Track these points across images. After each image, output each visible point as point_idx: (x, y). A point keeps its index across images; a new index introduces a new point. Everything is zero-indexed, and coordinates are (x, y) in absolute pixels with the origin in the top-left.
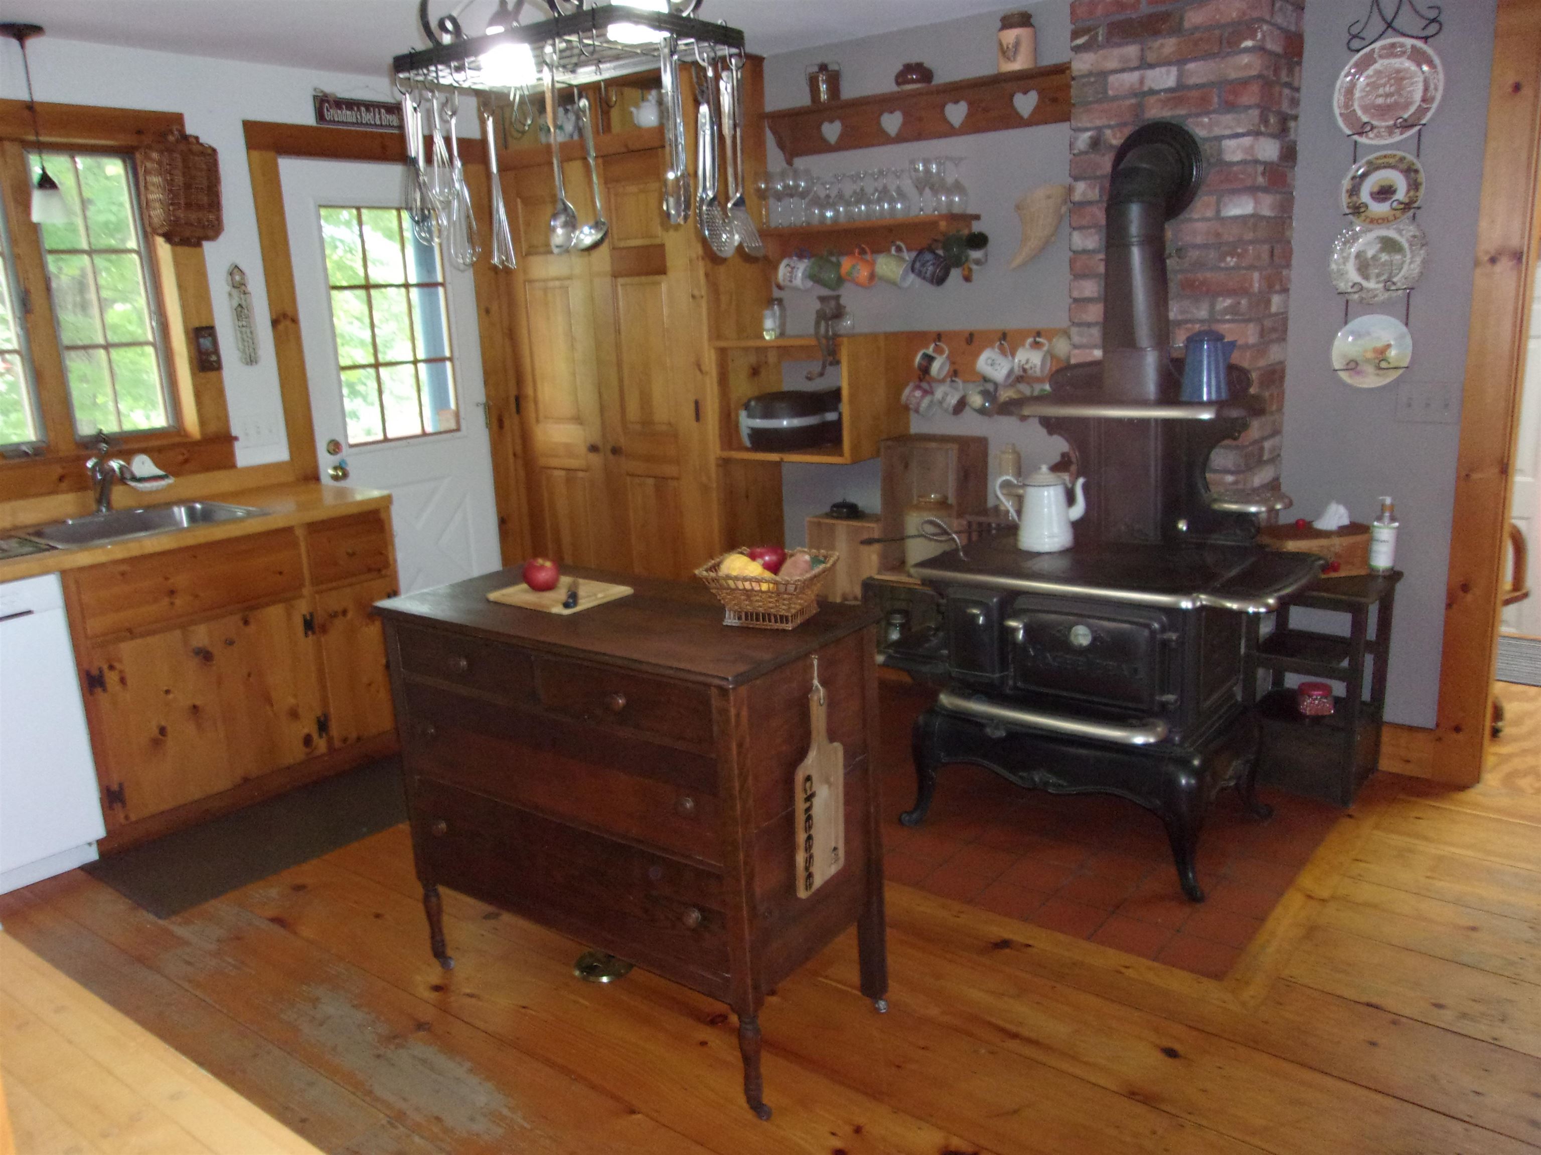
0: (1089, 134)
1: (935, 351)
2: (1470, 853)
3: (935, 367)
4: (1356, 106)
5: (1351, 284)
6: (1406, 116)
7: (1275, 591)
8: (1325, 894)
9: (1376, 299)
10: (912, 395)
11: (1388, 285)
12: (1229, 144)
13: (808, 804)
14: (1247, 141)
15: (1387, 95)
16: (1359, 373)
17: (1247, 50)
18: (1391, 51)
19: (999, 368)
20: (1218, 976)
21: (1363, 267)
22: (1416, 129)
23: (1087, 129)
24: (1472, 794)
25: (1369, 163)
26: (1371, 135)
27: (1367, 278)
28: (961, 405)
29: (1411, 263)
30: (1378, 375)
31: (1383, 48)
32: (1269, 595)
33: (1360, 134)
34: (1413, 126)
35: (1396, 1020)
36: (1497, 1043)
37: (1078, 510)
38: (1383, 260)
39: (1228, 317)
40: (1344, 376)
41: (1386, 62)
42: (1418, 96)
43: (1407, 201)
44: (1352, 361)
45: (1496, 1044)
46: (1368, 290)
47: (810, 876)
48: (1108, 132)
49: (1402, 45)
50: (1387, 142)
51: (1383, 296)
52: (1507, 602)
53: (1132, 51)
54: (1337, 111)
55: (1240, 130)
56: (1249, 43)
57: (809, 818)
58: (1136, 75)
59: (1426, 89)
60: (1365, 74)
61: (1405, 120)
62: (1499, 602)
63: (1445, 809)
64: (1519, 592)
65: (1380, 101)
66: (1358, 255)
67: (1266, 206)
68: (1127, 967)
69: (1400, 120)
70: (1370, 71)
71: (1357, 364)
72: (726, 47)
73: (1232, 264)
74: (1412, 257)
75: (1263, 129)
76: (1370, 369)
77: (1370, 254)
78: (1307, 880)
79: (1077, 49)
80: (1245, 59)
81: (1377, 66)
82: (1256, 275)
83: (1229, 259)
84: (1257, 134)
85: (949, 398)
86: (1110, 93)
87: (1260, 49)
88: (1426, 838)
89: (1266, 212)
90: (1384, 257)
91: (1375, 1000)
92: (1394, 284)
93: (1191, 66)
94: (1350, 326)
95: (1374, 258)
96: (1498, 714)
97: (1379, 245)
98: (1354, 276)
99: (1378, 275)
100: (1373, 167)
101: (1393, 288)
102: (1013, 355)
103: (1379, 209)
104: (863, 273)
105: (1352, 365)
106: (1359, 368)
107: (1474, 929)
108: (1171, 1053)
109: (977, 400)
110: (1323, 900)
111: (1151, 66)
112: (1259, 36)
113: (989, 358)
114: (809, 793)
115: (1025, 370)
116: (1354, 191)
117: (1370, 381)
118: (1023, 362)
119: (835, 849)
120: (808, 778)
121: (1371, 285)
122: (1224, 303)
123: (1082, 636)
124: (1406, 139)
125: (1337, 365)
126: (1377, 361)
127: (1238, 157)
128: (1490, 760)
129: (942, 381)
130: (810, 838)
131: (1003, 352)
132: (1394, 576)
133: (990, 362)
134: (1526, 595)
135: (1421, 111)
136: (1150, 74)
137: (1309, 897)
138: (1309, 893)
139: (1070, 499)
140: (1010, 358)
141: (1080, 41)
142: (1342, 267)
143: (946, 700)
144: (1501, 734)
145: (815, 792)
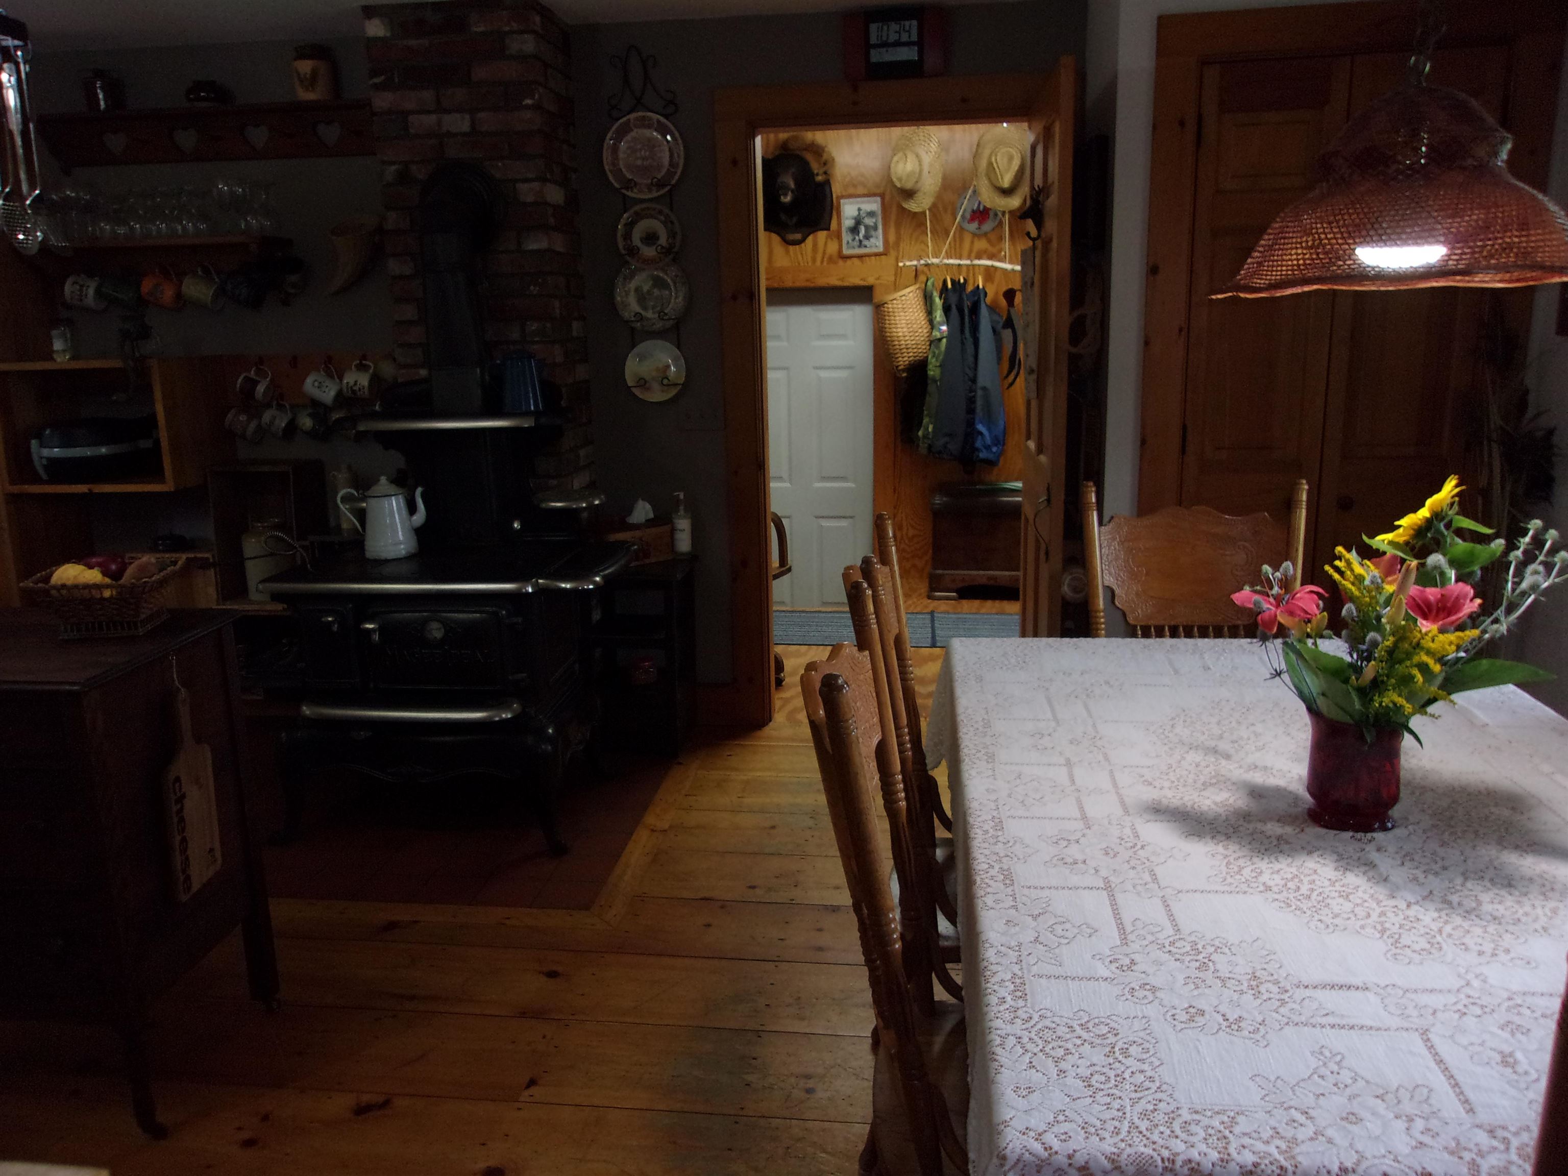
0: (393, 168)
1: (257, 374)
2: (769, 774)
3: (261, 389)
4: (622, 165)
5: (633, 314)
6: (659, 177)
7: (601, 571)
8: (666, 827)
9: (654, 326)
10: (237, 419)
11: (662, 315)
12: (523, 187)
13: (179, 806)
14: (536, 185)
15: (644, 159)
16: (648, 389)
17: (528, 107)
18: (644, 123)
19: (327, 390)
20: (587, 907)
21: (642, 299)
22: (667, 189)
23: (394, 163)
24: (768, 730)
25: (636, 213)
26: (635, 190)
27: (645, 308)
28: (291, 429)
29: (676, 298)
30: (663, 391)
31: (637, 119)
32: (597, 575)
33: (627, 188)
34: (664, 186)
35: (724, 905)
36: (794, 902)
37: (420, 516)
38: (655, 294)
39: (536, 339)
40: (637, 392)
41: (640, 131)
42: (666, 161)
43: (668, 246)
44: (642, 379)
45: (791, 903)
46: (648, 319)
47: (188, 878)
48: (414, 168)
49: (650, 119)
50: (646, 197)
51: (659, 325)
52: (776, 577)
53: (428, 95)
54: (607, 168)
55: (530, 176)
56: (529, 101)
57: (182, 820)
58: (433, 118)
59: (671, 156)
60: (625, 140)
61: (659, 180)
62: (770, 578)
63: (748, 745)
64: (785, 567)
65: (639, 162)
66: (637, 290)
67: (559, 243)
68: (508, 918)
69: (656, 180)
70: (629, 137)
71: (646, 382)
72: (9, 38)
73: (535, 292)
74: (676, 294)
75: (548, 176)
76: (656, 386)
77: (646, 288)
78: (650, 819)
79: (376, 87)
80: (528, 115)
81: (633, 134)
82: (557, 304)
83: (532, 288)
84: (544, 180)
85: (277, 422)
86: (412, 131)
87: (537, 107)
88: (736, 770)
89: (559, 248)
90: (656, 292)
91: (707, 895)
92: (666, 314)
93: (481, 115)
94: (636, 350)
95: (648, 291)
96: (780, 667)
97: (651, 282)
98: (635, 307)
99: (653, 307)
100: (638, 217)
101: (666, 317)
102: (341, 378)
103: (649, 252)
104: (168, 293)
105: (642, 382)
106: (647, 385)
107: (773, 827)
108: (552, 975)
109: (307, 422)
110: (665, 831)
111: (448, 111)
112: (537, 96)
113: (316, 381)
114: (179, 794)
115: (354, 392)
116: (628, 236)
117: (657, 396)
118: (352, 383)
119: (211, 850)
120: (178, 779)
121: (649, 314)
122: (534, 326)
123: (436, 631)
124: (661, 196)
125: (630, 383)
126: (660, 379)
127: (530, 199)
128: (777, 704)
129: (268, 406)
130: (184, 840)
131: (330, 376)
132: (693, 557)
133: (316, 384)
134: (789, 570)
135: (670, 174)
136: (447, 118)
137: (653, 830)
138: (652, 827)
139: (412, 508)
140: (338, 380)
141: (377, 80)
142: (624, 299)
143: (306, 710)
144: (784, 683)
145: (185, 794)
